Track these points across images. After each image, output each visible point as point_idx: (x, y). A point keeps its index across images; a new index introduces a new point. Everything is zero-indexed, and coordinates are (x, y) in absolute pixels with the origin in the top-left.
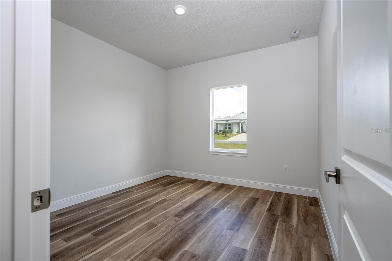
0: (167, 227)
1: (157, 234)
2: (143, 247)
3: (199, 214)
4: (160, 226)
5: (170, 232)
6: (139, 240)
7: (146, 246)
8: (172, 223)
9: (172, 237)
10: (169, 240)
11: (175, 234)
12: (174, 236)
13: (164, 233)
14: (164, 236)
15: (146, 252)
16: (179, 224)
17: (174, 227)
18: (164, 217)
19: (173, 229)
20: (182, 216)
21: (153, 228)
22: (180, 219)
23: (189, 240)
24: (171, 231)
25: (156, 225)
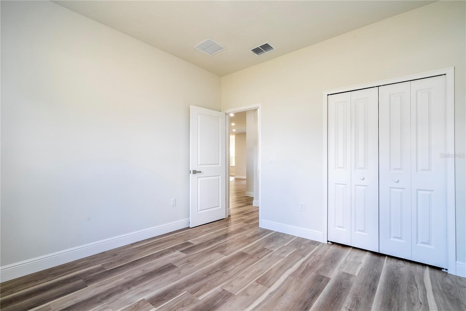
0: (243, 277)
1: (253, 271)
2: (263, 261)
3: (192, 294)
4: (252, 281)
5: (239, 271)
6: (269, 267)
7: (260, 262)
8: (236, 283)
9: (237, 266)
10: (240, 264)
11: (233, 269)
12: (235, 267)
13: (245, 271)
14: (245, 268)
15: (258, 258)
16: (227, 280)
17: (234, 276)
18: (248, 295)
19: (235, 274)
20: (220, 293)
21: (260, 277)
22: (224, 289)
23: (220, 262)
24: (238, 273)
25: (257, 281)
